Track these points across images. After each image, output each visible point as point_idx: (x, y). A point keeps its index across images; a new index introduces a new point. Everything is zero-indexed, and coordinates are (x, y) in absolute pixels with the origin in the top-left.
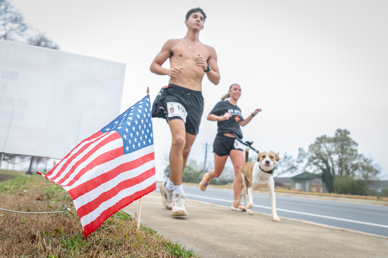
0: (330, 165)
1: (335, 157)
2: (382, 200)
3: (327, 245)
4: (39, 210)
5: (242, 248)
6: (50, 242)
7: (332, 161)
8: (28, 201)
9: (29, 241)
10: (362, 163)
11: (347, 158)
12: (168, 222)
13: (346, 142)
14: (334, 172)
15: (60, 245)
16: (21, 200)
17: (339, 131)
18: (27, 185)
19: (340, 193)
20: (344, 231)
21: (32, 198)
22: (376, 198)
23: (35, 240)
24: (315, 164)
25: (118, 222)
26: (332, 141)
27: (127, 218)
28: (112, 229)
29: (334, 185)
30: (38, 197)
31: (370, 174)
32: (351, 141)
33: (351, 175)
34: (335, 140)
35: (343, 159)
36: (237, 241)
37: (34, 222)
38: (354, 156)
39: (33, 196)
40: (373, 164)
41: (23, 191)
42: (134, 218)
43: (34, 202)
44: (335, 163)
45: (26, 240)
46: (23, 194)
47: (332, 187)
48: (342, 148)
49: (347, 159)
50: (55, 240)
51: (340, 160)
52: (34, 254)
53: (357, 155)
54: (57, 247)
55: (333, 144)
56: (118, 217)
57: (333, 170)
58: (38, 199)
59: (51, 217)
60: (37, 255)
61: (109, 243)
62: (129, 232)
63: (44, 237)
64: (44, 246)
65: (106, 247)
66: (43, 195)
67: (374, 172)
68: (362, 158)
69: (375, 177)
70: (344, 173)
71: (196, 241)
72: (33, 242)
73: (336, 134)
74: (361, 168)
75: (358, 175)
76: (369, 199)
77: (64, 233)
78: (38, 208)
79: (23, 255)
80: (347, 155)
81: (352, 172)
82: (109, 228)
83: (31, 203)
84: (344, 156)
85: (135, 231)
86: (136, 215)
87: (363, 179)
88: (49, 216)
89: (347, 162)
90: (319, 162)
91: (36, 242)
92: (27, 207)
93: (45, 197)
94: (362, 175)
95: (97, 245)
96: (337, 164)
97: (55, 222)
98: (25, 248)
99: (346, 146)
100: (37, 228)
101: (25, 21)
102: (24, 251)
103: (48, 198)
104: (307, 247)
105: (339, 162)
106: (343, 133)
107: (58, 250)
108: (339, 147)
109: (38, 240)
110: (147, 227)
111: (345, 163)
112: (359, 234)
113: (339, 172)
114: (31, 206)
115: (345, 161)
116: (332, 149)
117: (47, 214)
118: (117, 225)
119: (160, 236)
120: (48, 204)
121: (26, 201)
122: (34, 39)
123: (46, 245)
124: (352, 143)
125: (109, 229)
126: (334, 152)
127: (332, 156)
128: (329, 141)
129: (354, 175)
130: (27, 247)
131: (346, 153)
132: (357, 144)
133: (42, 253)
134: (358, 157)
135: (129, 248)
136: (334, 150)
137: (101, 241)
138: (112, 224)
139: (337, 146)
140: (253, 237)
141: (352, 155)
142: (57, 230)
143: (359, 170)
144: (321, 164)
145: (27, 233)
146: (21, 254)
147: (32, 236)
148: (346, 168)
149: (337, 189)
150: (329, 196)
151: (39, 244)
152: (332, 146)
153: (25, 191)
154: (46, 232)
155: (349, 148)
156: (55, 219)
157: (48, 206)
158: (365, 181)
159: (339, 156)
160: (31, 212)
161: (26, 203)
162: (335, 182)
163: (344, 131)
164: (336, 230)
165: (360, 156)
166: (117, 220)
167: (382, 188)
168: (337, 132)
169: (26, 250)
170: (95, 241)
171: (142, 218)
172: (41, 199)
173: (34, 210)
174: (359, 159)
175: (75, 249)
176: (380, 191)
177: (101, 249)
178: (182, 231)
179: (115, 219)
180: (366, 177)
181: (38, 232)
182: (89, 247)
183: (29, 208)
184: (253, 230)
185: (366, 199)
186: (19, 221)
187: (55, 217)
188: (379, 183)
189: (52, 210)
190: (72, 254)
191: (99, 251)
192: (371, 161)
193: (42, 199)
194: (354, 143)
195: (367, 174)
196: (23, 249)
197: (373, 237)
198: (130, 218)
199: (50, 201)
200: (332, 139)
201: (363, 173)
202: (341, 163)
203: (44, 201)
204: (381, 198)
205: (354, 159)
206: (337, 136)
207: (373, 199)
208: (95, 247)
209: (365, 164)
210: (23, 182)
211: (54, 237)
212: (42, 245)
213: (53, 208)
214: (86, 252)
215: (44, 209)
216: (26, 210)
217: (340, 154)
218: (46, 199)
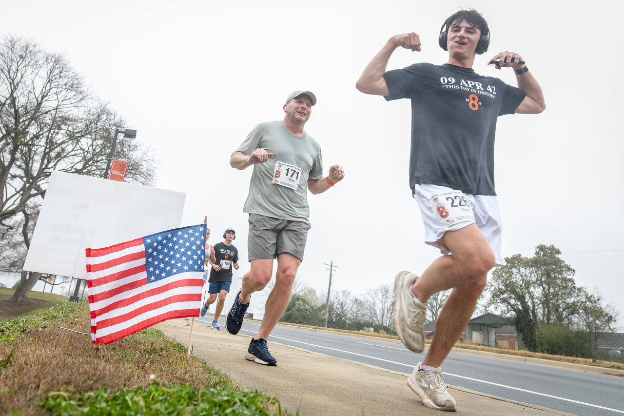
0: (530, 304)
1: (537, 291)
2: (600, 365)
7: (532, 297)
10: (583, 303)
11: (557, 292)
13: (554, 267)
14: (535, 316)
17: (542, 248)
24: (504, 301)
26: (531, 264)
32: (563, 265)
33: (566, 322)
34: (534, 263)
35: (550, 294)
38: (568, 290)
40: (603, 304)
44: (537, 301)
47: (533, 341)
48: (549, 276)
51: (546, 295)
53: (573, 288)
55: (533, 269)
57: (534, 311)
68: (582, 294)
70: (553, 318)
73: (537, 253)
74: (581, 311)
75: (578, 322)
81: (567, 316)
84: (552, 290)
87: (587, 330)
90: (510, 298)
94: (585, 323)
96: (541, 302)
105: (543, 300)
106: (548, 251)
108: (543, 275)
111: (554, 301)
113: (544, 315)
115: (553, 298)
116: (531, 277)
126: (535, 283)
127: (531, 289)
128: (527, 263)
129: (570, 322)
131: (555, 285)
134: (576, 291)
136: (534, 278)
139: (540, 272)
143: (579, 314)
144: (513, 302)
148: (557, 310)
149: (542, 344)
152: (531, 273)
155: (560, 276)
159: (544, 288)
163: (549, 249)
165: (580, 290)
168: (538, 250)
194: (569, 269)
195: (593, 322)
200: (532, 260)
201: (586, 319)
202: (547, 301)
205: (569, 295)
209: (588, 304)
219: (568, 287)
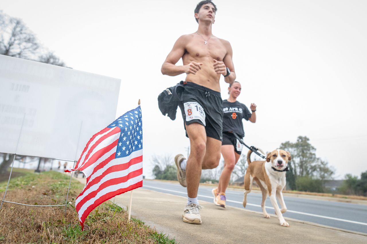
0: (293, 166)
1: (297, 160)
2: (336, 197)
3: (289, 235)
4: (45, 204)
5: (217, 238)
6: (53, 232)
7: (294, 163)
8: (35, 195)
9: (35, 231)
10: (319, 165)
11: (307, 160)
12: (155, 215)
13: (306, 147)
14: (295, 172)
15: (62, 234)
16: (30, 195)
17: (300, 138)
18: (35, 182)
19: (301, 190)
20: (303, 223)
21: (40, 193)
22: (331, 195)
23: (40, 229)
25: (112, 215)
26: (294, 146)
27: (120, 211)
28: (107, 221)
29: (296, 184)
30: (44, 192)
31: (326, 175)
32: (310, 146)
33: (310, 175)
34: (297, 146)
35: (303, 161)
36: (213, 231)
37: (40, 213)
38: (313, 159)
39: (40, 191)
40: (328, 166)
41: (31, 187)
42: (126, 211)
43: (41, 196)
44: (297, 165)
45: (33, 230)
46: (31, 189)
47: (294, 185)
48: (303, 152)
49: (307, 162)
50: (57, 229)
51: (301, 162)
52: (39, 242)
53: (315, 158)
54: (59, 236)
55: (295, 149)
56: (112, 210)
57: (295, 170)
58: (45, 194)
59: (55, 210)
60: (42, 242)
61: (103, 232)
62: (121, 223)
63: (48, 227)
64: (48, 235)
65: (101, 235)
66: (48, 190)
67: (329, 173)
68: (319, 161)
69: (330, 178)
70: (305, 173)
71: (178, 231)
72: (38, 231)
73: (298, 140)
74: (318, 170)
75: (316, 175)
76: (325, 196)
77: (66, 223)
78: (44, 202)
79: (30, 243)
80: (307, 159)
81: (311, 173)
82: (104, 219)
83: (38, 197)
84: (304, 159)
85: (126, 222)
86: (127, 208)
87: (321, 179)
88: (53, 209)
89: (307, 164)
91: (41, 231)
92: (34, 201)
93: (51, 192)
94: (320, 176)
95: (94, 234)
96: (299, 166)
97: (58, 214)
98: (32, 236)
99: (306, 150)
100: (42, 219)
101: (37, 41)
102: (30, 239)
103: (53, 193)
104: (272, 237)
105: (300, 164)
106: (304, 139)
107: (60, 238)
108: (300, 152)
109: (43, 229)
110: (137, 219)
111: (305, 165)
112: (316, 226)
113: (300, 172)
114: (38, 200)
115: (305, 163)
116: (294, 153)
117: (52, 207)
118: (111, 217)
119: (148, 227)
120: (53, 198)
121: (34, 195)
122: (45, 56)
123: (49, 234)
124: (311, 148)
125: (104, 221)
126: (296, 156)
127: (294, 159)
128: (292, 146)
129: (313, 175)
130: (33, 236)
131: (306, 157)
132: (315, 149)
133: (46, 241)
134: (316, 160)
135: (121, 237)
136: (296, 153)
137: (97, 231)
138: (107, 216)
139: (299, 150)
140: (226, 228)
141: (311, 158)
142: (59, 221)
143: (317, 171)
145: (33, 223)
146: (28, 241)
147: (38, 226)
148: (306, 170)
149: (298, 187)
150: (292, 193)
151: (44, 233)
152: (294, 151)
153: (33, 187)
154: (50, 222)
155: (309, 152)
156: (59, 212)
157: (52, 200)
158: (322, 180)
159: (300, 159)
160: (38, 205)
161: (34, 197)
162: (296, 181)
163: (304, 138)
164: (297, 222)
165: (318, 159)
166: (111, 213)
167: (336, 187)
168: (299, 139)
169: (32, 238)
170: (92, 231)
171: (133, 210)
172: (46, 193)
173: (41, 204)
174: (317, 162)
175: (74, 238)
176: (334, 189)
177: (96, 238)
178: (167, 222)
179: (109, 212)
180: (323, 177)
181: (43, 222)
182: (87, 236)
183: (36, 202)
184: (227, 222)
185: (323, 196)
186: (27, 212)
187: (59, 209)
188: (334, 182)
189: (56, 203)
190: (72, 242)
191: (95, 239)
192: (327, 163)
193: (48, 193)
194: (313, 148)
195: (324, 175)
196: (30, 237)
197: (328, 228)
198: (123, 211)
199: (54, 196)
200: (295, 144)
201: (320, 174)
202: (302, 165)
203: (49, 196)
204: (335, 195)
205: (313, 161)
206: (299, 142)
207: (329, 196)
208: (92, 236)
209: (322, 166)
210: (32, 178)
211: (57, 227)
212: (46, 234)
213: (57, 202)
214: (84, 240)
215: (49, 202)
216: (34, 203)
217: (301, 157)
218: (51, 194)
219: (312, 158)
